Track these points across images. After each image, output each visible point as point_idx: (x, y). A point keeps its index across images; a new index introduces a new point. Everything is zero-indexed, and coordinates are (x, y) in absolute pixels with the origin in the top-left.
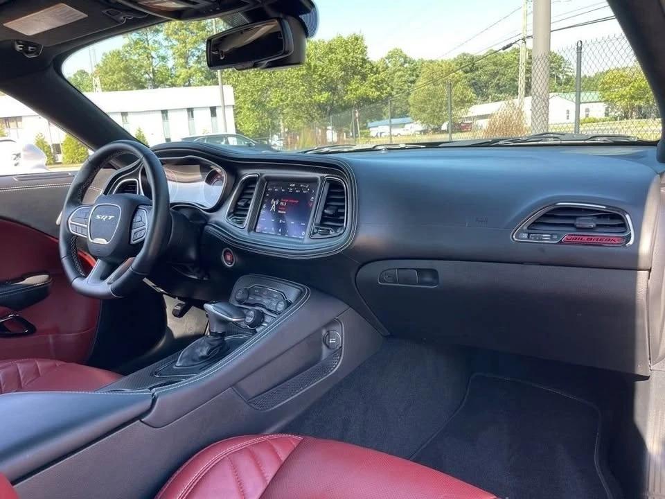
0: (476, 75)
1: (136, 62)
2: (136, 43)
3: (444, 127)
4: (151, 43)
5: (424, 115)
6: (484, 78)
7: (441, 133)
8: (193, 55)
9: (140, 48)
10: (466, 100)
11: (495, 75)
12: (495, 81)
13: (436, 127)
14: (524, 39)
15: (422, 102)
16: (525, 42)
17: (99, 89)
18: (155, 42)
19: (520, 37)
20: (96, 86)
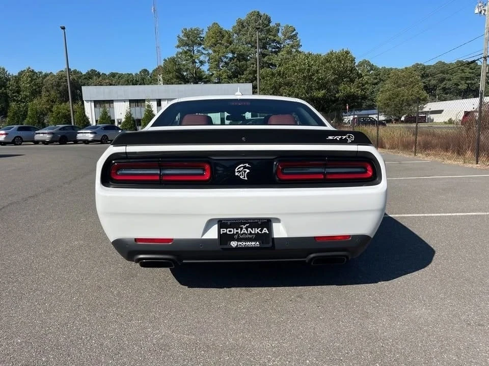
0: (427, 80)
1: (184, 65)
2: (186, 52)
3: (403, 119)
4: (195, 52)
5: (388, 109)
6: (433, 82)
7: (401, 123)
8: (222, 61)
9: (188, 56)
10: (421, 98)
11: (442, 80)
12: (442, 85)
13: (397, 118)
14: (485, 58)
15: (387, 99)
16: (486, 60)
17: (161, 82)
18: (198, 51)
19: (482, 56)
20: (160, 80)
